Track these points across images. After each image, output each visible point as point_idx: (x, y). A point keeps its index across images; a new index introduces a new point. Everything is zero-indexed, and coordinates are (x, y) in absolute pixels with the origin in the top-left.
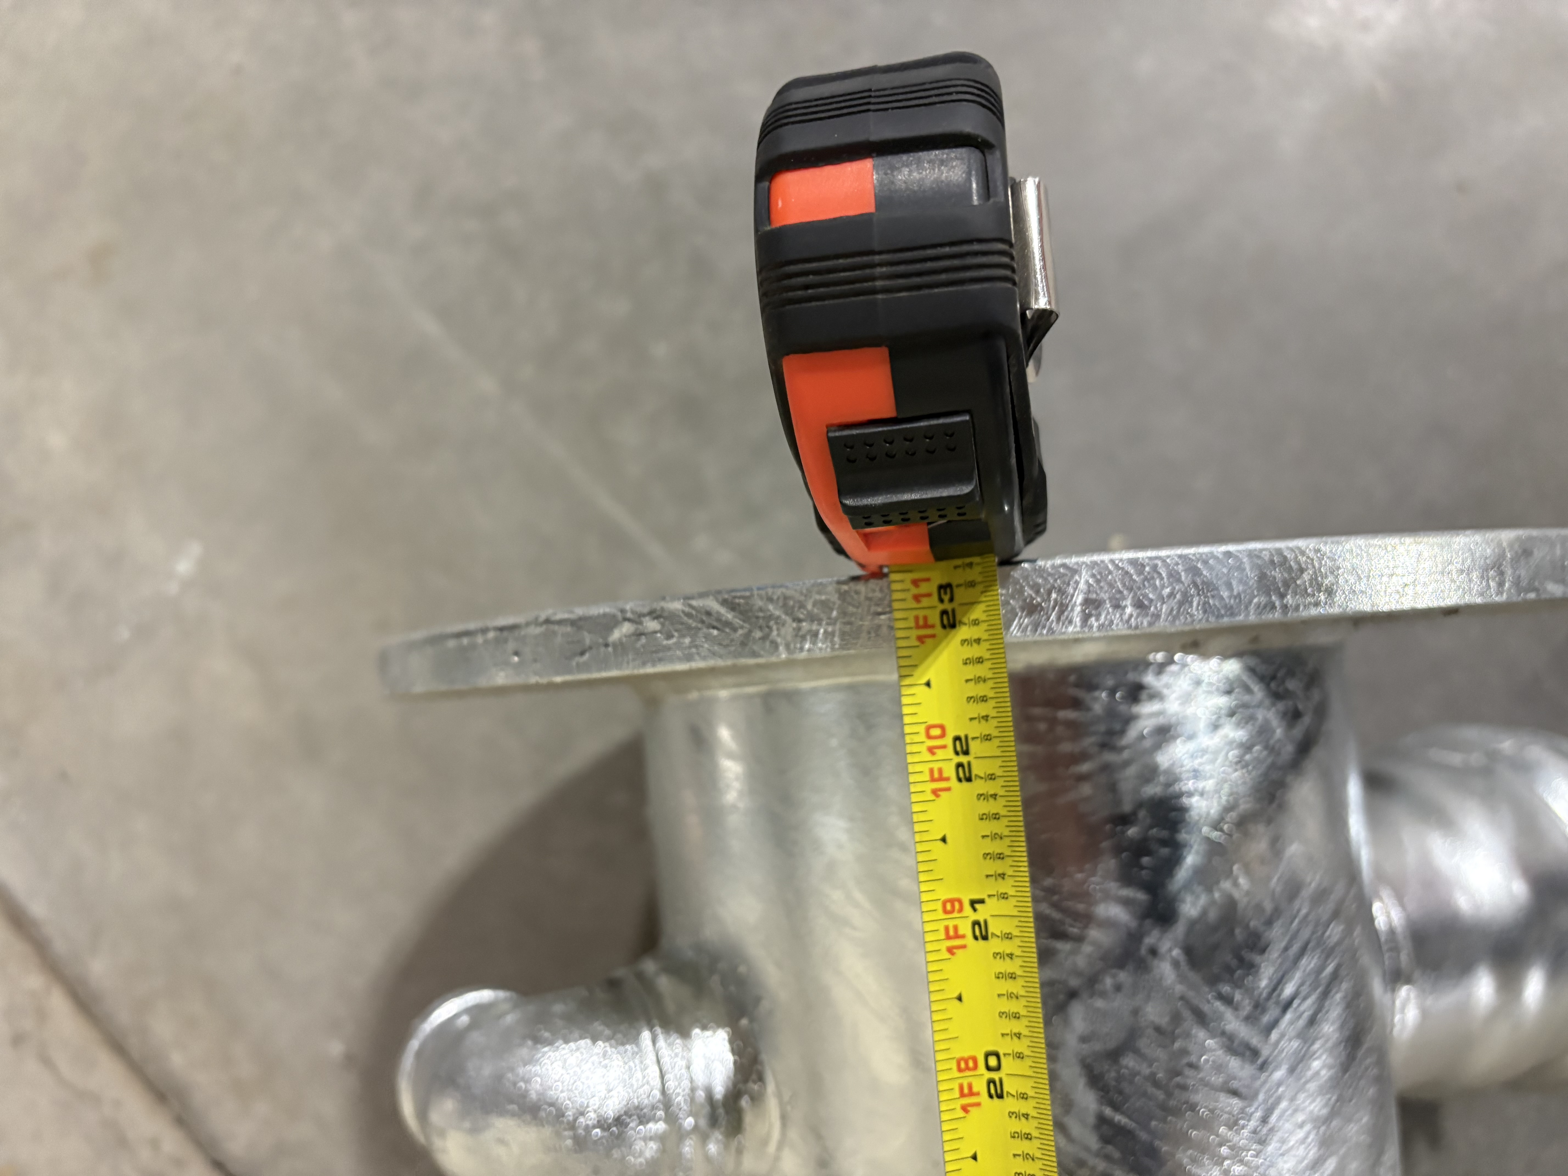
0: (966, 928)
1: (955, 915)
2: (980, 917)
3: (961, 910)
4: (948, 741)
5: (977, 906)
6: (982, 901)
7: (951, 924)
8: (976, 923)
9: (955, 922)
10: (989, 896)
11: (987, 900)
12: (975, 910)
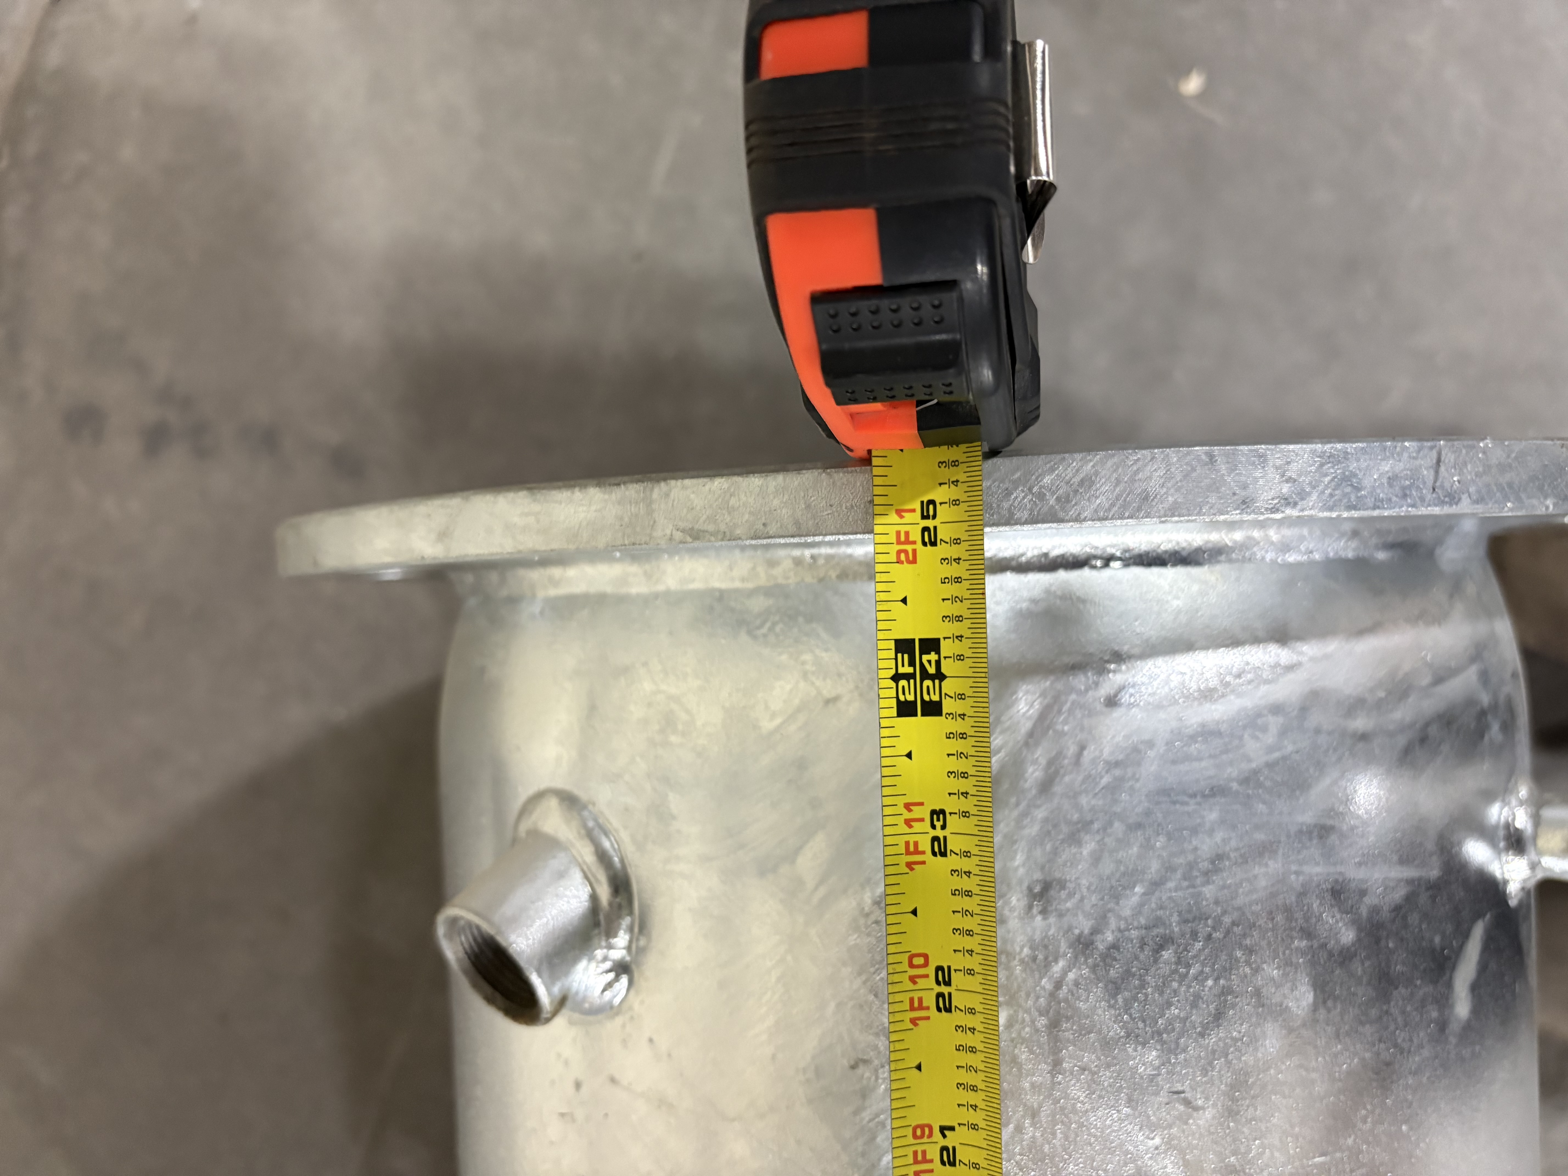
0: (934, 1153)
1: (925, 1140)
2: (949, 1142)
3: (930, 1135)
4: (931, 971)
5: (947, 1132)
6: (952, 1129)
7: (920, 1149)
8: (944, 1149)
9: (923, 1147)
10: (959, 1124)
11: (957, 1127)
12: (944, 1136)
